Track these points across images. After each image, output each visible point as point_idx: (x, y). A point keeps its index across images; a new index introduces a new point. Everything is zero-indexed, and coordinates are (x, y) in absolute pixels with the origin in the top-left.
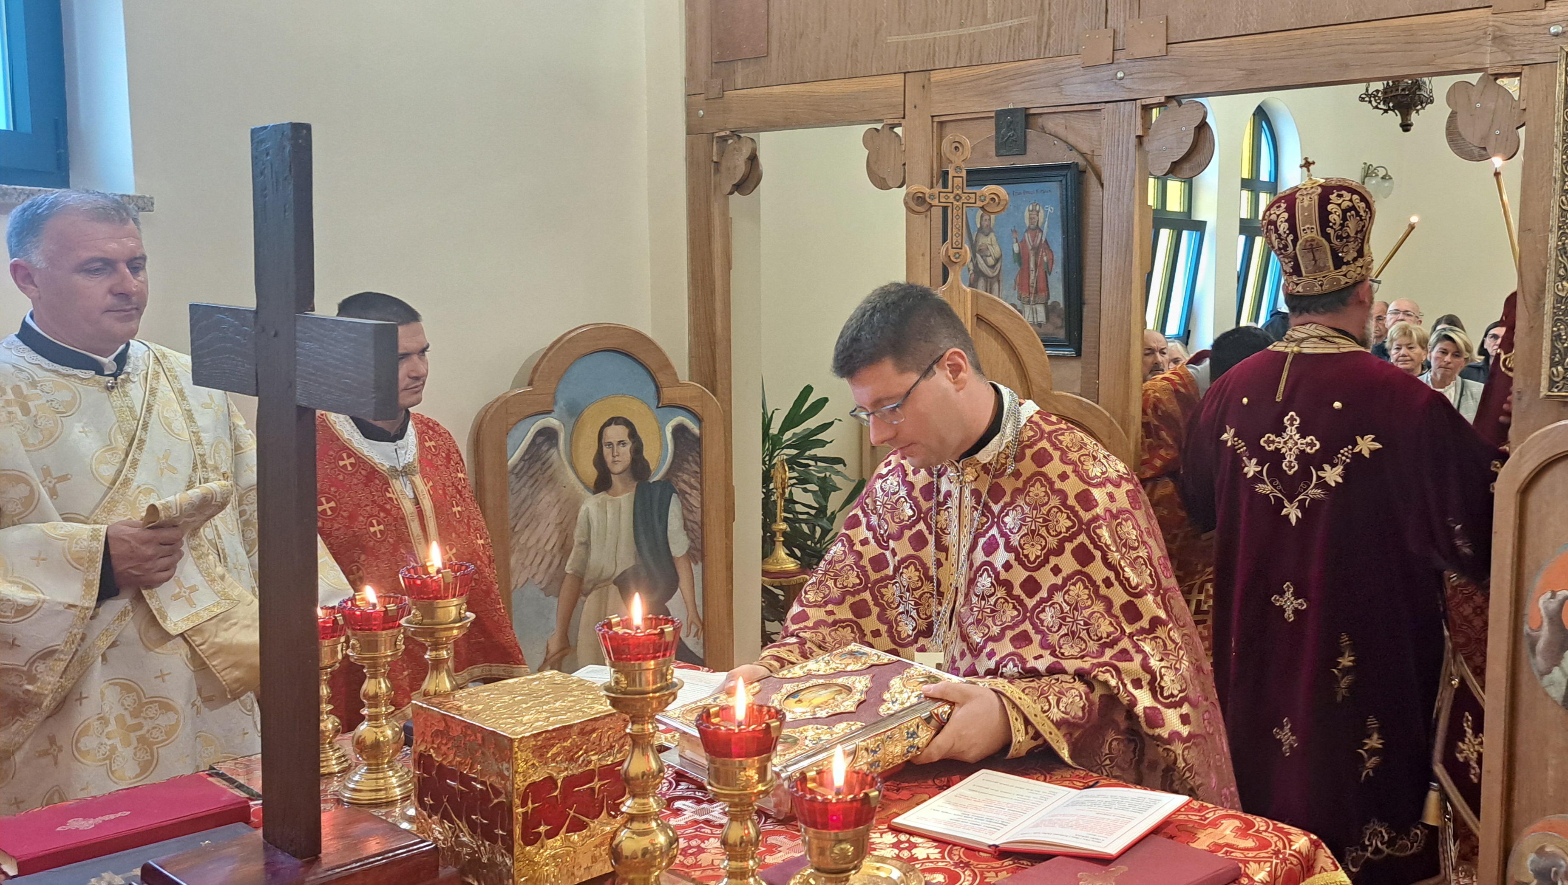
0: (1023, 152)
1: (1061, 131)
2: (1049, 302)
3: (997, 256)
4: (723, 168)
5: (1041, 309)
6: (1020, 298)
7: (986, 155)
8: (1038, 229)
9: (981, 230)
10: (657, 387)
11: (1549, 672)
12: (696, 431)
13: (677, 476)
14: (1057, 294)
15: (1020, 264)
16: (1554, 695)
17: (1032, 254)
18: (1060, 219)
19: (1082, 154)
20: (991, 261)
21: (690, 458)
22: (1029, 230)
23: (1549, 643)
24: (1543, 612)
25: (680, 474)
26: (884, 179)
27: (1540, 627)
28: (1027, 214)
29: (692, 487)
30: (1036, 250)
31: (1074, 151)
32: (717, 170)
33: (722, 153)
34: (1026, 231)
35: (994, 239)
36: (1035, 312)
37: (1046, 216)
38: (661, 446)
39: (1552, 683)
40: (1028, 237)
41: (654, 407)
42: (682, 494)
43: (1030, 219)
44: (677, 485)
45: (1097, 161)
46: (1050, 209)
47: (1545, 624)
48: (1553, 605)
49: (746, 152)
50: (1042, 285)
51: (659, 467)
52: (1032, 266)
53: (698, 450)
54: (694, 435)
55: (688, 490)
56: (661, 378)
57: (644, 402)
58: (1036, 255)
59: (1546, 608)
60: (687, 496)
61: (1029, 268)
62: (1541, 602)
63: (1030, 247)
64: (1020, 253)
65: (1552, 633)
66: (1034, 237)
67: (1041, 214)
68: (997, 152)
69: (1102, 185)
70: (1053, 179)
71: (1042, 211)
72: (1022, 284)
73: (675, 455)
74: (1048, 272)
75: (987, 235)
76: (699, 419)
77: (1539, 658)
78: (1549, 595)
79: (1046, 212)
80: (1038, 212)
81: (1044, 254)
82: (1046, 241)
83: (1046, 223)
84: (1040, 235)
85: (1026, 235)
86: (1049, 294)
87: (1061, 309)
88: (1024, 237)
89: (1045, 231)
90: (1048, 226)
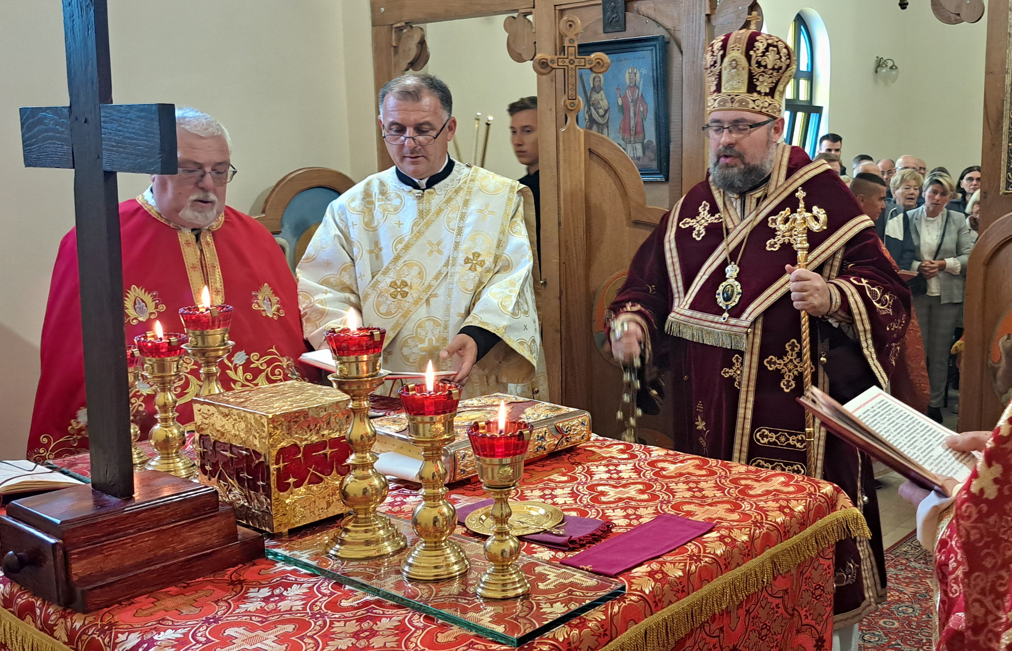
0: (624, 28)
1: (651, 13)
2: (645, 142)
3: (606, 108)
4: (400, 50)
5: (639, 146)
6: (623, 139)
7: (596, 33)
8: (636, 86)
9: (593, 89)
14: (651, 135)
15: (623, 113)
17: (631, 105)
18: (651, 79)
19: (666, 29)
20: (601, 112)
22: (629, 88)
26: (520, 54)
28: (627, 75)
31: (661, 28)
32: (396, 52)
33: (399, 39)
34: (627, 89)
35: (603, 95)
36: (634, 149)
37: (641, 77)
40: (629, 93)
43: (630, 79)
45: (679, 35)
46: (644, 71)
49: (417, 38)
50: (639, 129)
52: (632, 115)
58: (635, 105)
61: (630, 116)
63: (630, 100)
64: (622, 106)
66: (633, 92)
67: (638, 75)
68: (604, 29)
69: (682, 53)
70: (646, 48)
71: (638, 73)
72: (625, 129)
74: (644, 119)
75: (598, 93)
79: (641, 73)
80: (636, 74)
81: (641, 105)
82: (642, 95)
83: (642, 82)
84: (637, 91)
85: (627, 91)
86: (645, 135)
87: (654, 146)
88: (626, 93)
89: (641, 87)
90: (643, 84)
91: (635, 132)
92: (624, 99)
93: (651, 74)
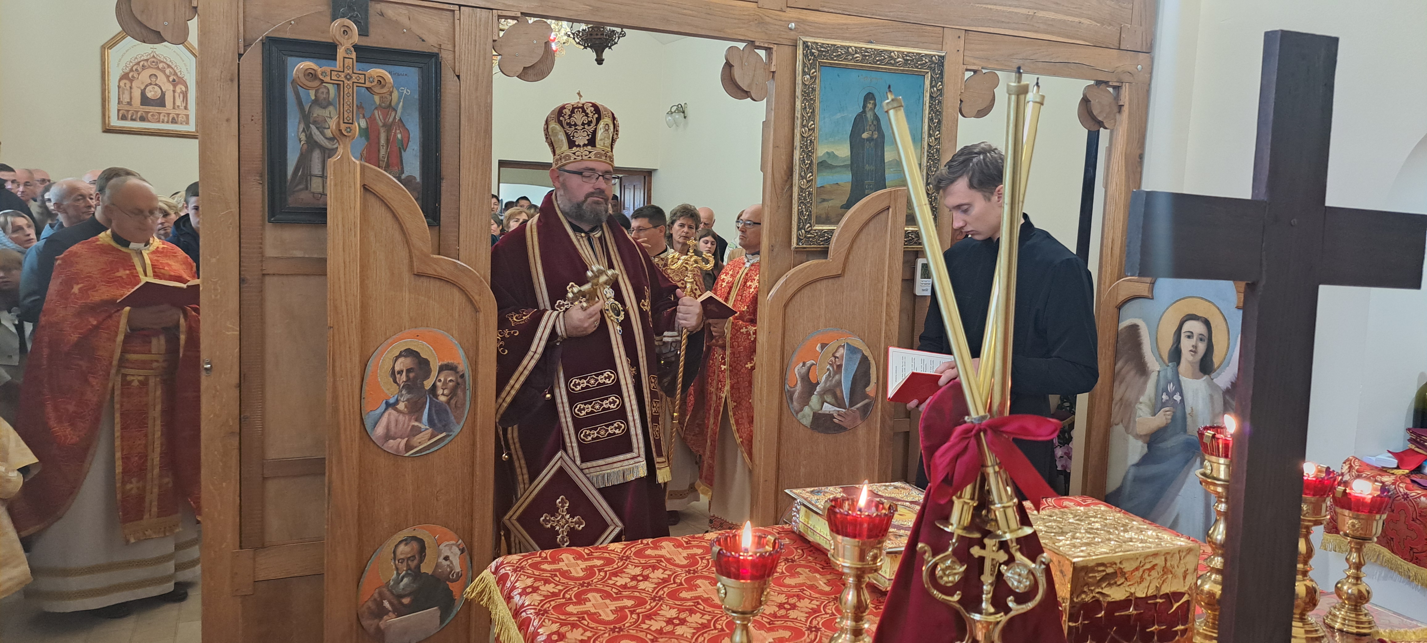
2: (406, 177)
8: (390, 108)
9: (316, 102)
11: (801, 410)
15: (368, 139)
16: (805, 423)
17: (382, 130)
18: (416, 101)
22: (379, 108)
23: (802, 393)
24: (797, 375)
27: (796, 385)
30: (388, 128)
34: (376, 108)
37: (400, 96)
39: (804, 416)
40: (378, 114)
47: (799, 382)
48: (804, 370)
50: (394, 160)
52: (383, 141)
58: (389, 131)
59: (799, 373)
61: (379, 143)
62: (796, 370)
63: (381, 124)
64: (367, 128)
65: (803, 387)
66: (386, 116)
67: (395, 94)
69: (459, 78)
71: (396, 92)
72: (370, 158)
74: (402, 148)
75: (324, 108)
77: (795, 403)
78: (801, 364)
79: (400, 93)
80: (391, 93)
81: (398, 131)
82: (400, 120)
83: (401, 104)
84: (393, 114)
85: (376, 112)
86: (402, 168)
87: (418, 183)
88: (374, 114)
89: (399, 111)
90: (403, 107)
91: (387, 163)
92: (371, 120)
93: (416, 96)
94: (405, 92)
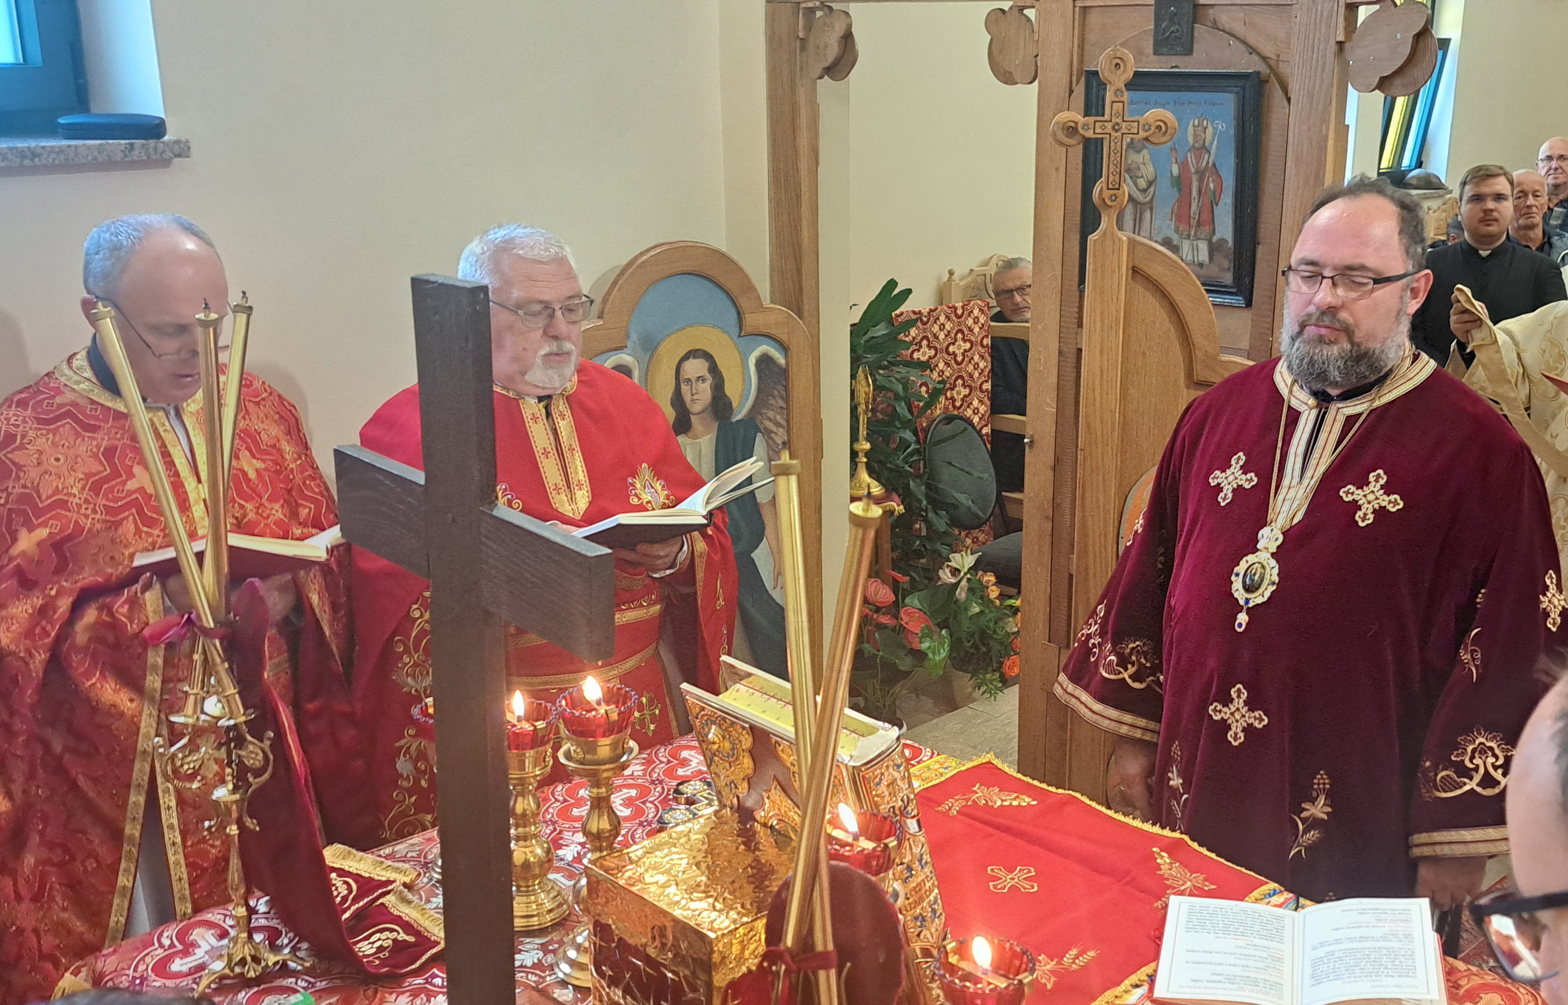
0: (1189, 52)
1: (1239, 30)
2: (1215, 239)
4: (811, 47)
5: (1203, 246)
6: (1177, 230)
7: (1141, 53)
8: (1204, 149)
9: (1131, 145)
10: (739, 313)
12: (782, 361)
13: (761, 414)
14: (1225, 229)
15: (1180, 190)
17: (1194, 177)
18: (1233, 139)
19: (1264, 59)
20: (1142, 183)
21: (776, 393)
22: (1193, 148)
25: (764, 411)
26: (1011, 72)
28: (1190, 129)
29: (779, 425)
30: (1201, 174)
31: (1254, 56)
32: (804, 49)
33: (809, 28)
34: (1189, 150)
35: (1147, 157)
36: (1195, 249)
37: (1214, 134)
38: (744, 380)
40: (1191, 158)
41: (735, 337)
42: (768, 433)
43: (1195, 136)
44: (762, 423)
45: (1282, 72)
46: (1221, 126)
49: (839, 29)
50: (1204, 217)
51: (742, 404)
52: (1194, 193)
53: (784, 383)
54: (779, 366)
55: (774, 428)
56: (744, 303)
57: (724, 331)
58: (1201, 180)
60: (772, 435)
61: (1190, 195)
63: (1193, 170)
64: (1179, 177)
66: (1199, 158)
67: (1209, 131)
68: (1155, 49)
69: (1289, 100)
70: (1226, 87)
71: (1210, 128)
72: (1181, 215)
73: (760, 390)
74: (1214, 202)
75: (1139, 152)
76: (785, 349)
79: (1215, 129)
80: (1205, 128)
81: (1211, 179)
82: (1214, 164)
83: (1215, 142)
84: (1206, 157)
85: (1189, 154)
86: (1214, 229)
87: (1230, 248)
88: (1186, 157)
89: (1213, 151)
90: (1217, 147)
91: (1198, 221)
92: (1183, 167)
93: (1232, 132)
94: (1220, 127)
